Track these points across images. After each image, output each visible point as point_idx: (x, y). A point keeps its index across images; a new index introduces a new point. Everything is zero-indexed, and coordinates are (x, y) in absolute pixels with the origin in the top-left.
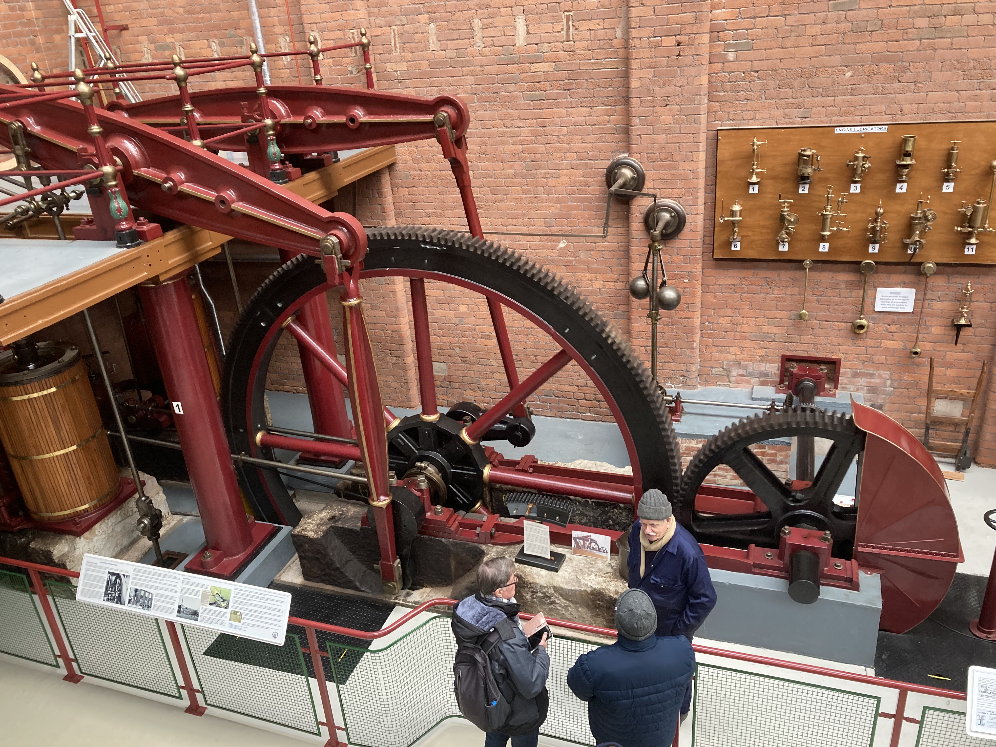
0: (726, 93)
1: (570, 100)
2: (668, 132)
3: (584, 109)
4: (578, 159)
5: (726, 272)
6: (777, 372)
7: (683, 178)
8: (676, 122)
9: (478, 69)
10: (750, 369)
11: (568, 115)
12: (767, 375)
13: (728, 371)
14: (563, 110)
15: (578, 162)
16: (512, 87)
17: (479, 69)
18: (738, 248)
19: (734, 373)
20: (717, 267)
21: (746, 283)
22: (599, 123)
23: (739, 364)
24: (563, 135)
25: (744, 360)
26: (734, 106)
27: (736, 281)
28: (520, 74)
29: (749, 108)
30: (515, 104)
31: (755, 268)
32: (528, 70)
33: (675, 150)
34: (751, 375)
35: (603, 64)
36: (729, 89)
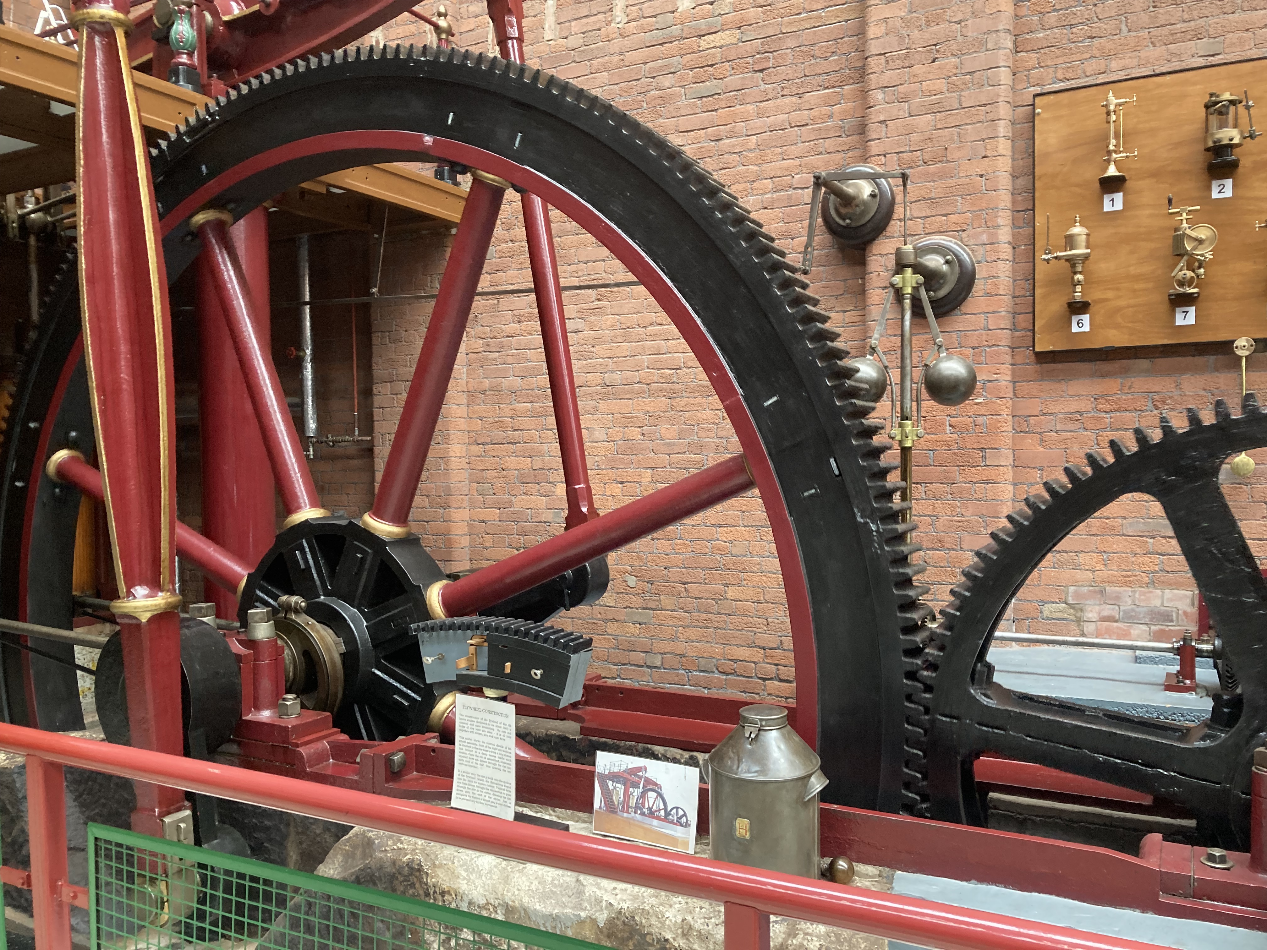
0: (1048, 32)
1: (763, 87)
2: (936, 108)
3: (787, 100)
4: (776, 190)
5: (1063, 386)
6: (1189, 610)
7: (969, 193)
8: (953, 87)
9: (616, 59)
10: (1127, 605)
11: (760, 115)
12: (1166, 617)
13: (1077, 608)
14: (750, 107)
15: (775, 195)
16: (667, 81)
17: (618, 58)
18: (1086, 328)
19: (1091, 614)
20: (1042, 377)
21: (1108, 407)
22: (813, 120)
23: (1102, 592)
24: (750, 150)
25: (1112, 583)
26: (1066, 54)
27: (1085, 405)
28: (682, 56)
29: (1096, 52)
30: (671, 109)
31: (1125, 372)
32: (696, 48)
33: (952, 140)
34: (1130, 618)
35: (821, 17)
36: (1055, 24)
